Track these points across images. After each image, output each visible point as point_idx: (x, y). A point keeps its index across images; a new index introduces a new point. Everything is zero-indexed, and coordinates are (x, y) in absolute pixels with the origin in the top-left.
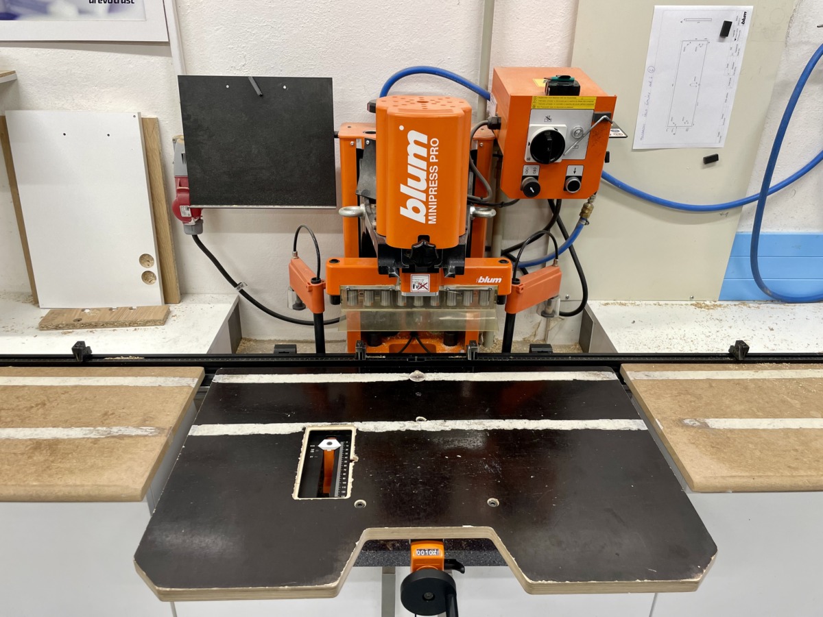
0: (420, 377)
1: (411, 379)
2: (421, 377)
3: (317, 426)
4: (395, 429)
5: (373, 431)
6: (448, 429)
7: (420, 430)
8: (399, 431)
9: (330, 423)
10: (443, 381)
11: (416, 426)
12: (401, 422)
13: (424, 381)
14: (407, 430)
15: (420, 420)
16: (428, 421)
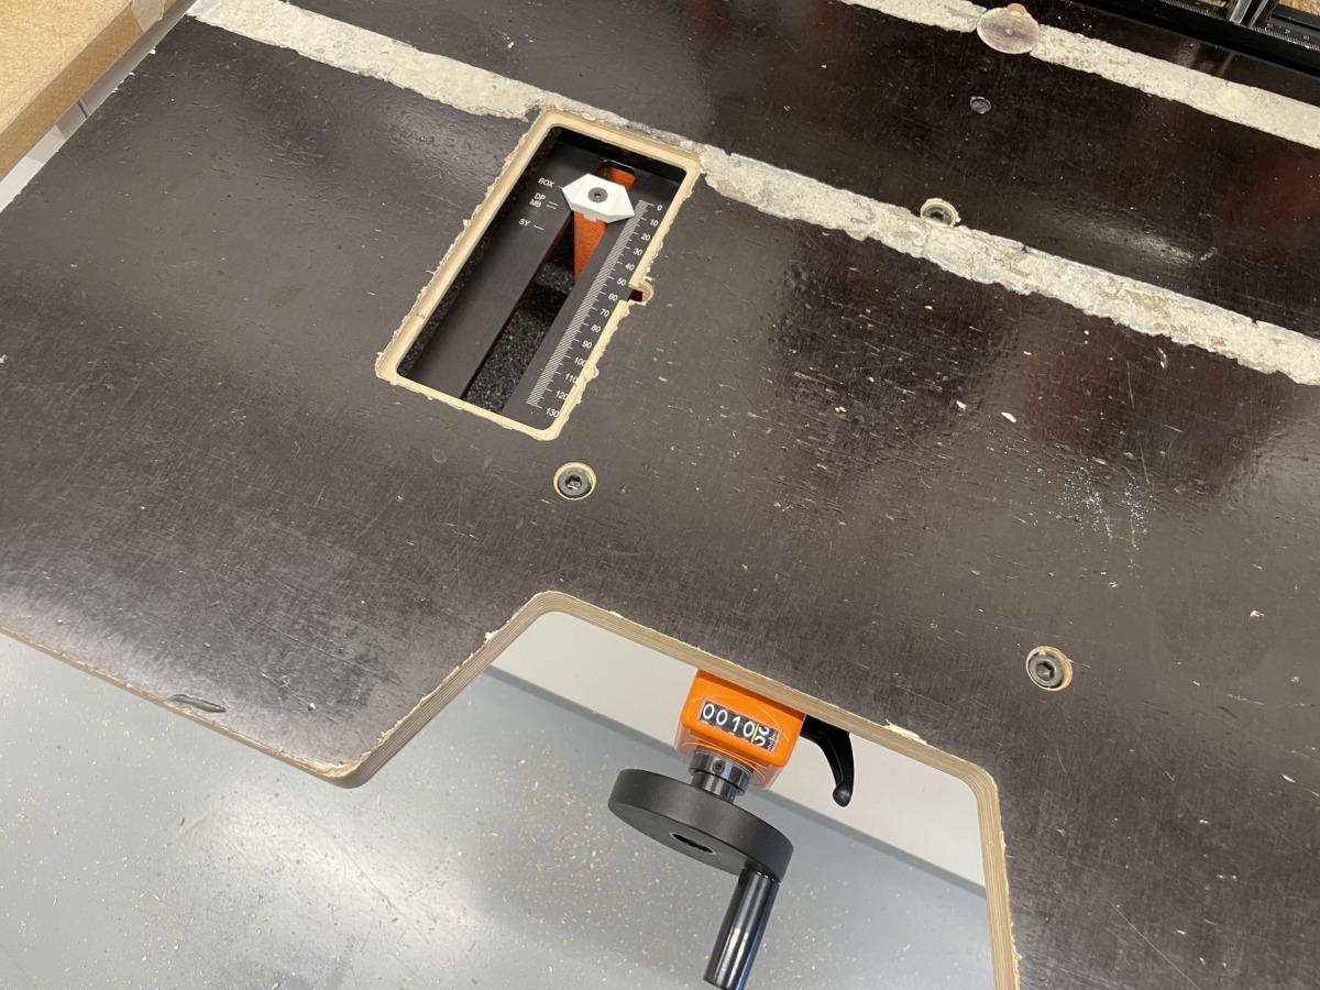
0: (1017, 35)
1: (980, 33)
2: (1023, 37)
3: (579, 117)
4: (831, 221)
5: (754, 202)
6: (1020, 286)
7: (916, 254)
8: (841, 234)
9: (624, 122)
10: (1096, 80)
11: (908, 235)
12: (865, 200)
13: (1026, 56)
14: (868, 239)
15: (937, 215)
16: (964, 229)
